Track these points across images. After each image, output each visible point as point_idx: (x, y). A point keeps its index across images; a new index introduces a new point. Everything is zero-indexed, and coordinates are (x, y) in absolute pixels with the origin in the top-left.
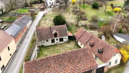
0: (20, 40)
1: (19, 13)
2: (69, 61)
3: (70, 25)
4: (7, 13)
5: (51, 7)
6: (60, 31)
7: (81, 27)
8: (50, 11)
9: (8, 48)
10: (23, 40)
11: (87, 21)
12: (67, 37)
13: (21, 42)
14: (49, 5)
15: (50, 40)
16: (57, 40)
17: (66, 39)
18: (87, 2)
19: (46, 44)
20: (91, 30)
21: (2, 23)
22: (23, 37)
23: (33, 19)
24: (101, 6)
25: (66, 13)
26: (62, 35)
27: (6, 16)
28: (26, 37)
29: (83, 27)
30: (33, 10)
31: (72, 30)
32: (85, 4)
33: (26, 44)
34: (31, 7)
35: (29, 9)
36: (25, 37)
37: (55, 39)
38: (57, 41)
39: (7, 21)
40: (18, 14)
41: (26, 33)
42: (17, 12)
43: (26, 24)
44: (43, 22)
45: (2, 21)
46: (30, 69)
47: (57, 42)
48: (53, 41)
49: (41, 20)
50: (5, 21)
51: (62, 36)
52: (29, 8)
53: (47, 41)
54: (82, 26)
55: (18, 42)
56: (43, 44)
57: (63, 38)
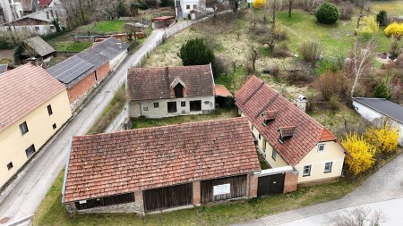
0: (85, 97)
1: (100, 32)
2: (184, 147)
3: (231, 69)
4: (69, 31)
5: (189, 17)
6: (193, 81)
7: (262, 75)
8: (182, 30)
9: (49, 107)
10: (92, 99)
11: (287, 59)
12: (212, 100)
13: (86, 103)
14: (186, 12)
15: (164, 104)
16: (183, 104)
17: (208, 104)
18: (300, 6)
19: (153, 113)
20: (291, 84)
21: (54, 56)
22: (93, 92)
23: (132, 48)
24: (346, 18)
25: (229, 36)
26: (197, 91)
27: (66, 39)
28: (103, 92)
29: (267, 75)
30: (138, 24)
31: (234, 82)
32: (293, 11)
33: (97, 107)
34: (133, 18)
35: (127, 21)
36: (99, 92)
37: (179, 101)
38: (183, 108)
39: (65, 52)
40: (95, 34)
41: (104, 83)
42: (95, 30)
43: (106, 59)
44: (156, 56)
45: (53, 50)
46: (85, 152)
47: (184, 112)
48: (172, 107)
49: (154, 51)
50: (61, 52)
51: (196, 95)
52: (127, 18)
53: (156, 105)
54: (265, 72)
55: (78, 101)
56: (145, 113)
57: (200, 101)
